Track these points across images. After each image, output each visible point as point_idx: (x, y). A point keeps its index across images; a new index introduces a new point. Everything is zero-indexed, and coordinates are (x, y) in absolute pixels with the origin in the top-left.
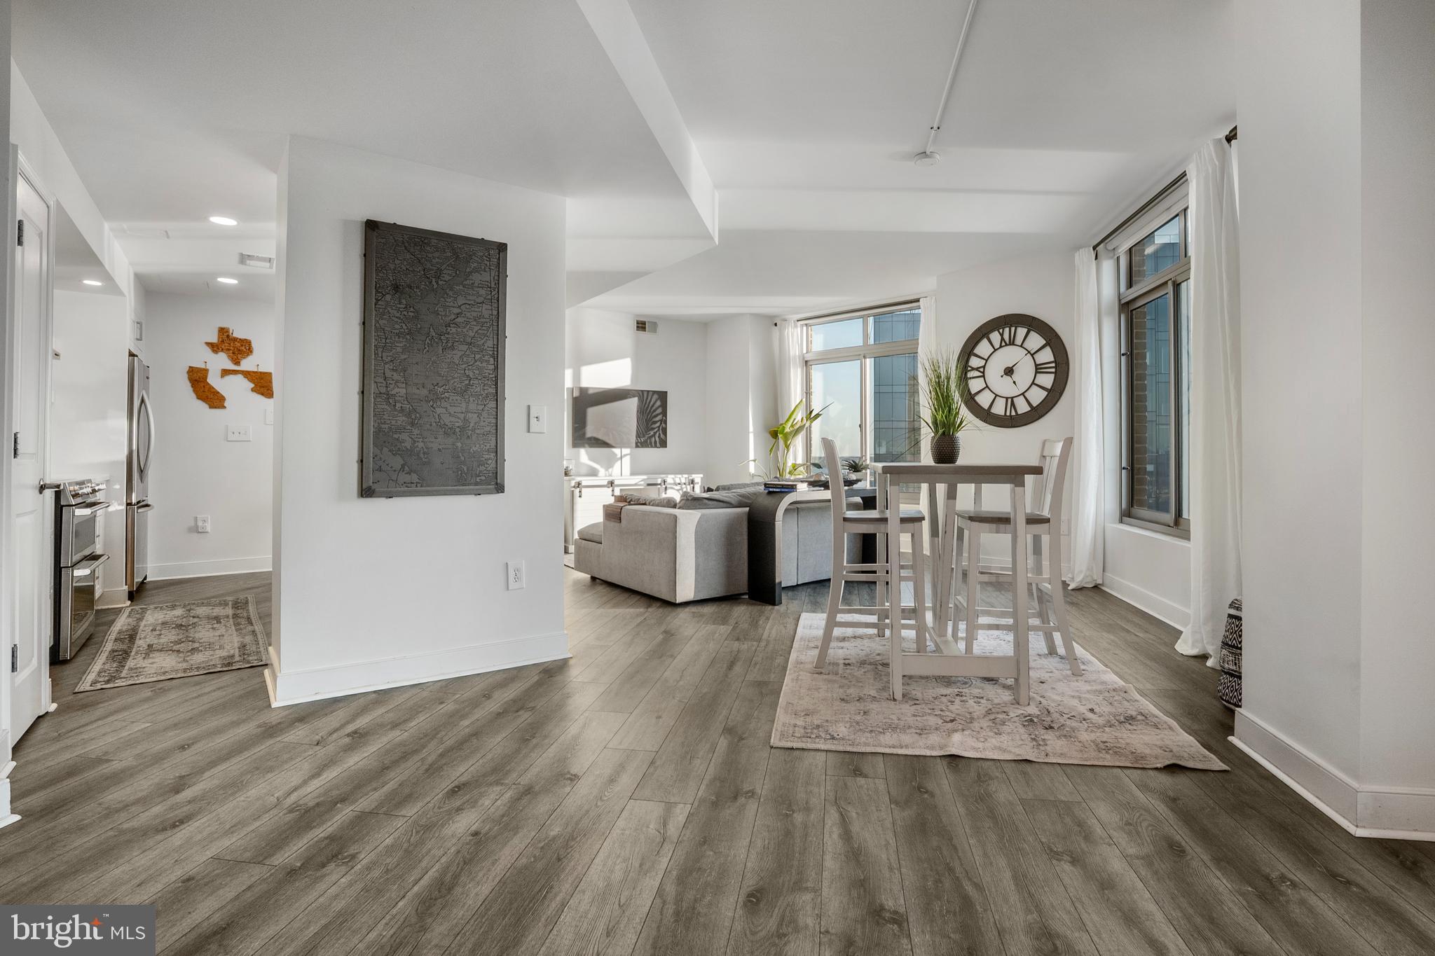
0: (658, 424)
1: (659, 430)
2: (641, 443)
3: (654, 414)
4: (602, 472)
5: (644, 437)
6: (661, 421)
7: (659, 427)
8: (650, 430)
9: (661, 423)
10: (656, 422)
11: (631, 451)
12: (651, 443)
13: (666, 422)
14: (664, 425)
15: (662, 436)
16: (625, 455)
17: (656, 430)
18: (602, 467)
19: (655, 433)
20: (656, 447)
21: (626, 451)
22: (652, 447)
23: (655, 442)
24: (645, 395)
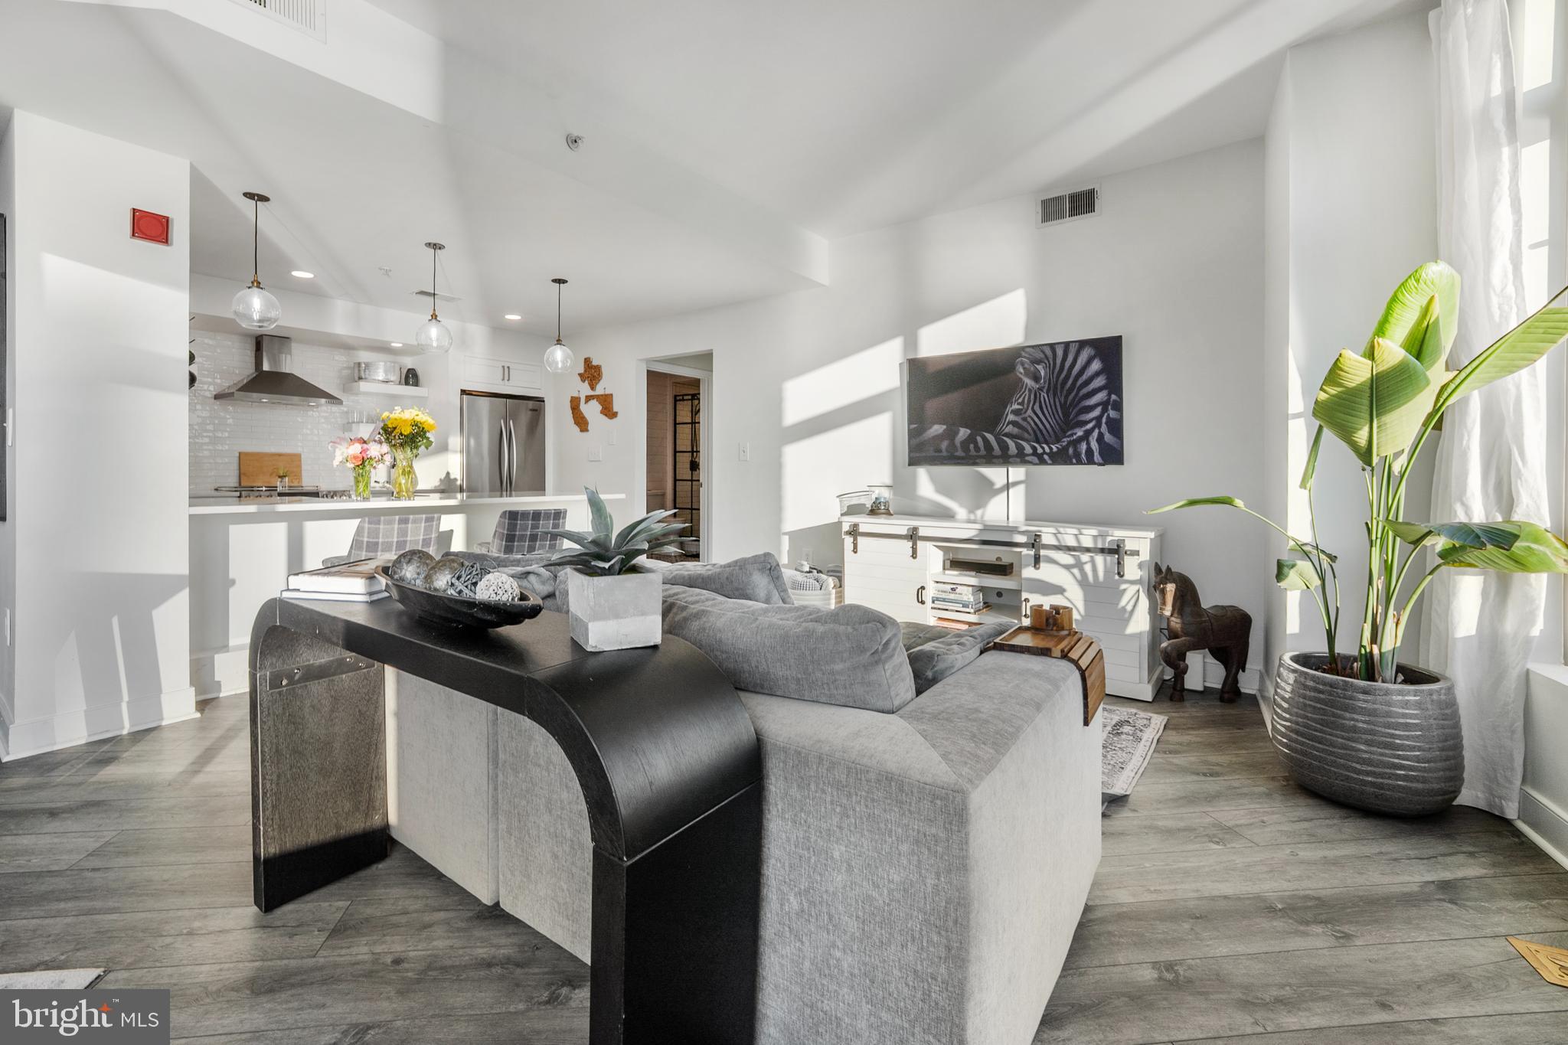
0: (1097, 412)
1: (1098, 425)
2: (1052, 455)
3: (1085, 391)
4: (961, 513)
5: (1058, 441)
6: (1105, 405)
7: (1099, 419)
8: (1073, 428)
9: (1105, 410)
10: (1092, 408)
11: (1027, 474)
12: (1077, 455)
13: (1118, 406)
14: (1112, 414)
15: (1108, 437)
16: (1016, 484)
17: (1090, 426)
18: (961, 505)
19: (1088, 433)
20: (1090, 461)
21: (1017, 473)
22: (1080, 462)
23: (1090, 451)
24: (1060, 352)
